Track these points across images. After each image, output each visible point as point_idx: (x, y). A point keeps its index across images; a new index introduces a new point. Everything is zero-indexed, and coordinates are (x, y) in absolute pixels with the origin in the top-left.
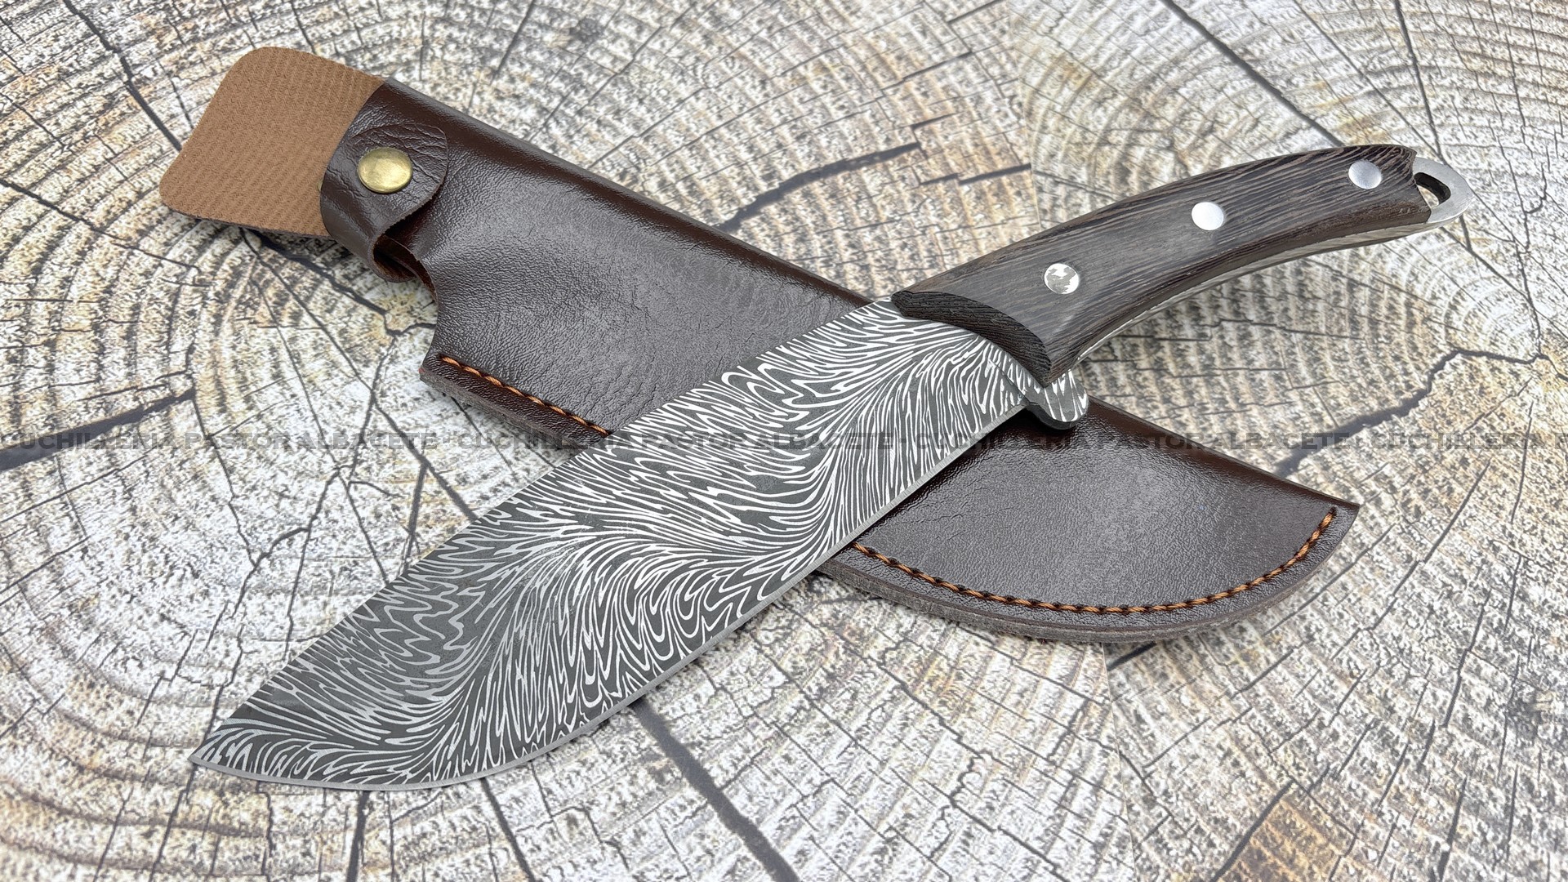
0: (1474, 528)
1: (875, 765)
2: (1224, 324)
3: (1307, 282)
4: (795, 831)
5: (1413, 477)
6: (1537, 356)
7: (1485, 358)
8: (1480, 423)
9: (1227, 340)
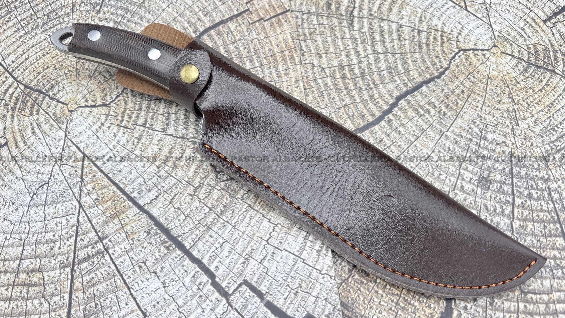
0: (466, 116)
1: (241, 234)
2: (369, 56)
3: (402, 34)
4: (214, 260)
5: (443, 101)
6: (493, 46)
7: (472, 51)
8: (469, 76)
9: (370, 62)
